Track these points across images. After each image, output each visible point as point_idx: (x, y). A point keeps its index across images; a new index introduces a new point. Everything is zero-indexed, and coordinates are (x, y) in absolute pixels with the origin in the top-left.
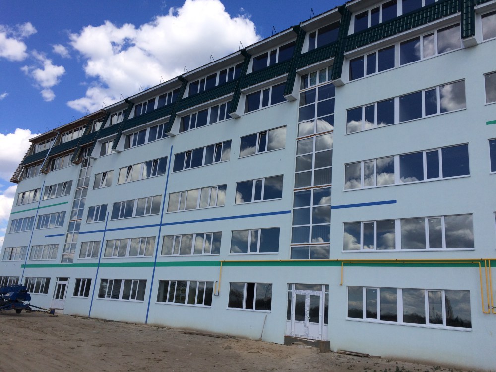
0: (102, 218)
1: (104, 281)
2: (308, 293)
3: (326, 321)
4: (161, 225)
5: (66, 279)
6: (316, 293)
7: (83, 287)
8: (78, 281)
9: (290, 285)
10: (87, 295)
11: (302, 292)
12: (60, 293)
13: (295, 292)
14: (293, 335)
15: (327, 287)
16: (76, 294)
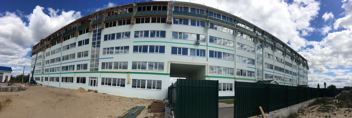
0: (49, 63)
1: (50, 77)
2: (93, 79)
3: (97, 86)
4: (61, 64)
5: (43, 77)
6: (95, 79)
7: (46, 79)
8: (45, 77)
9: (89, 77)
10: (47, 81)
11: (92, 79)
12: (42, 80)
13: (91, 79)
14: (90, 89)
15: (97, 78)
16: (45, 80)
